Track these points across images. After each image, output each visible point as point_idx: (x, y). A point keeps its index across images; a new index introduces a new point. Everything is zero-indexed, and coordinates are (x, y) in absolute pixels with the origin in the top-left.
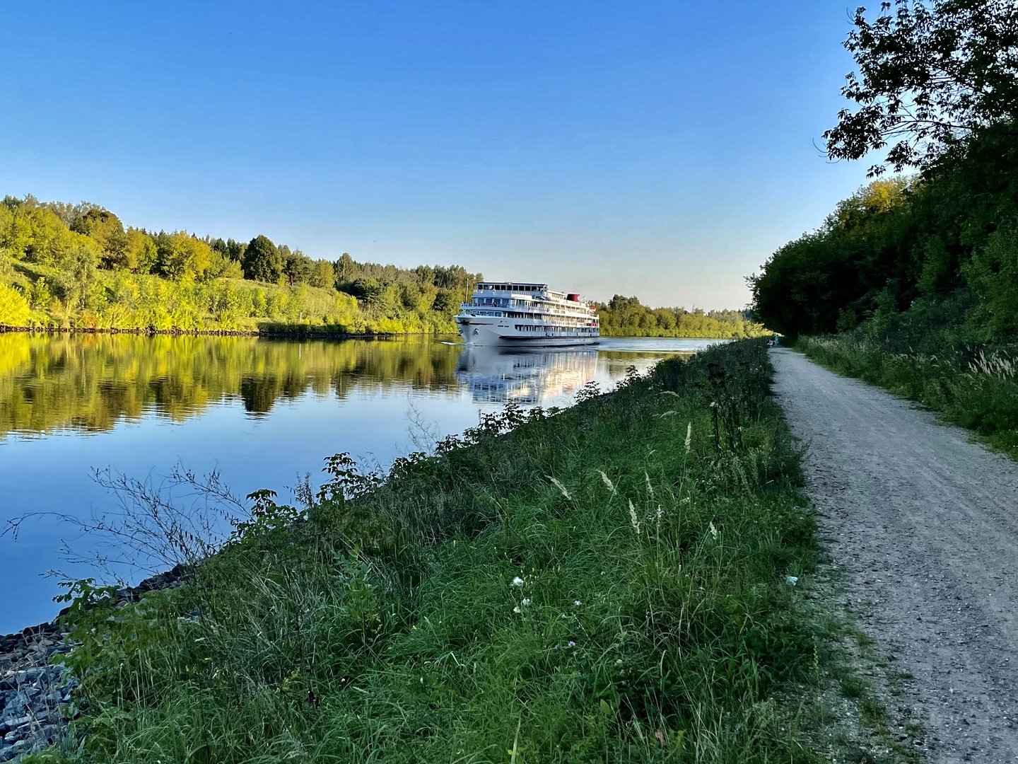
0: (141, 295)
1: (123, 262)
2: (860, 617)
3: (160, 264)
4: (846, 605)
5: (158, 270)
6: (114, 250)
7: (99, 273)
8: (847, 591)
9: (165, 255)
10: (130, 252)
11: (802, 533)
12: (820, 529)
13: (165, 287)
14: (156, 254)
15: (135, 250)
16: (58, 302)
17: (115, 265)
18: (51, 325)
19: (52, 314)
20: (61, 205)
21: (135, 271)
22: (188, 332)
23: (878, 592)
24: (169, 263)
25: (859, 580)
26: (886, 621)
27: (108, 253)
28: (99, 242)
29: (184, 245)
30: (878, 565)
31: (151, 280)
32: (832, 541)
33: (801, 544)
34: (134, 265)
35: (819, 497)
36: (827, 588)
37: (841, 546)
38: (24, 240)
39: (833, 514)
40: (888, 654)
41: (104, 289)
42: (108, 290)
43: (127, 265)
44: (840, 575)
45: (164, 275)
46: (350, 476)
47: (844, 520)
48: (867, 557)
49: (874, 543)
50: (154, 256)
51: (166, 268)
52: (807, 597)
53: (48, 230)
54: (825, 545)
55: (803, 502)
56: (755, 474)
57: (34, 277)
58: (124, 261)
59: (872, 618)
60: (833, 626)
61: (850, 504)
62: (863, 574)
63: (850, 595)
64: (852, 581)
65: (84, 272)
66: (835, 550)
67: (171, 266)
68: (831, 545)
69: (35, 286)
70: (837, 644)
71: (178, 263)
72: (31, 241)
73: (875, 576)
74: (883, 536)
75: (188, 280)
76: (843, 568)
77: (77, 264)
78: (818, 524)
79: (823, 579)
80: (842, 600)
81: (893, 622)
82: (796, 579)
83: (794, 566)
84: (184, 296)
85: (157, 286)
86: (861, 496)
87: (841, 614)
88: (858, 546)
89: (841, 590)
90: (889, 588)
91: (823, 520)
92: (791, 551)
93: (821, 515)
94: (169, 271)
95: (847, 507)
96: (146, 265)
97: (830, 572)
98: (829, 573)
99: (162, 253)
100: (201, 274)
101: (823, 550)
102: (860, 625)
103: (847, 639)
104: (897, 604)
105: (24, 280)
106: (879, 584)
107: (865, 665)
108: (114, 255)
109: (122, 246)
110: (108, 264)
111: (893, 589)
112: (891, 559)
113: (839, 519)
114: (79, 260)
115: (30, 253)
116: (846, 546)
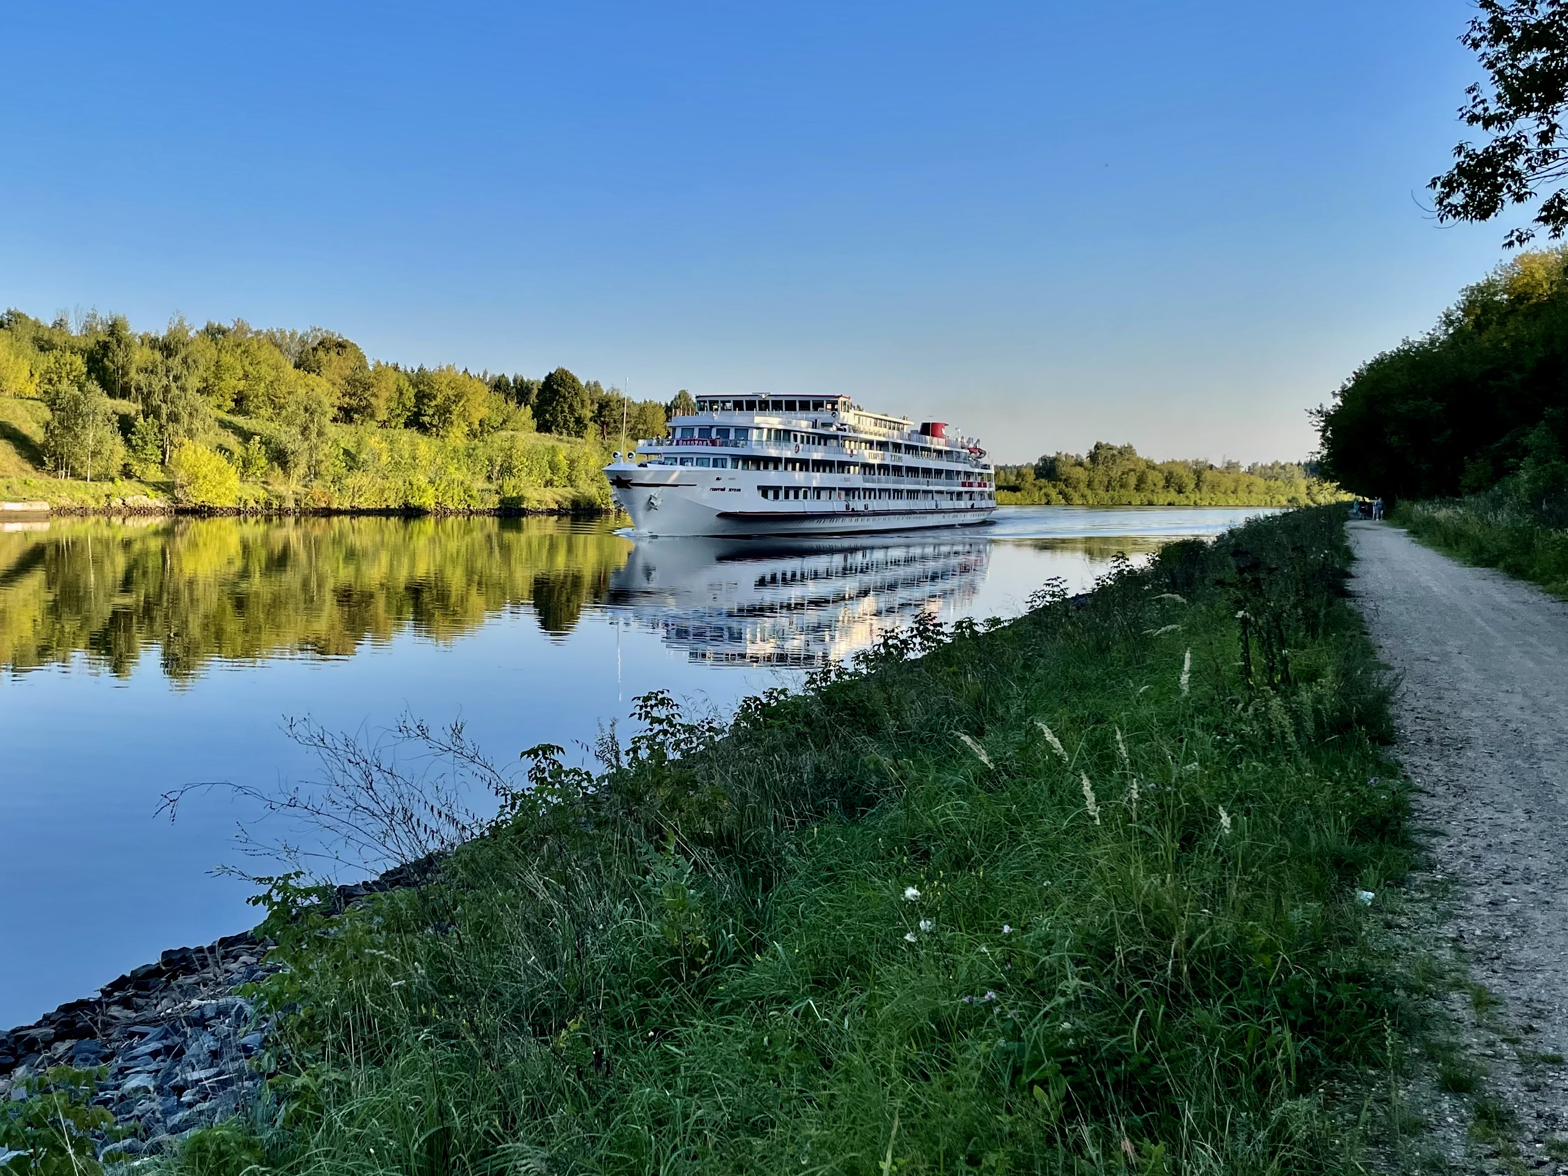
0: (393, 458)
1: (367, 411)
2: (1479, 961)
3: (418, 414)
4: (1454, 940)
5: (415, 422)
6: (354, 394)
7: (334, 429)
8: (1458, 916)
9: (426, 401)
10: (376, 396)
11: (1385, 822)
12: (1416, 814)
13: (425, 446)
14: (413, 400)
15: (385, 394)
16: (278, 471)
17: (356, 416)
18: (268, 505)
19: (270, 488)
20: (282, 332)
21: (384, 425)
22: (457, 513)
23: (1511, 919)
24: (431, 412)
25: (1479, 898)
26: (1521, 968)
27: (347, 399)
28: (334, 384)
29: (453, 385)
30: (1513, 875)
31: (407, 437)
32: (1436, 833)
33: (1382, 839)
34: (382, 415)
35: (1416, 760)
36: (1425, 912)
37: (1452, 842)
38: (233, 383)
39: (1440, 790)
40: (1524, 1022)
41: (342, 451)
42: (346, 452)
43: (372, 416)
44: (1446, 890)
45: (423, 429)
46: (671, 725)
47: (1456, 800)
48: (1495, 861)
49: (1507, 838)
50: (410, 403)
51: (426, 419)
52: (1389, 926)
53: (264, 369)
54: (1423, 839)
55: (1392, 770)
56: (1310, 725)
57: (246, 436)
58: (369, 410)
59: (1500, 962)
60: (1433, 974)
61: (1469, 773)
62: (1486, 888)
63: (1463, 924)
64: (1468, 899)
65: (314, 428)
66: (1441, 849)
67: (433, 415)
68: (1434, 841)
69: (247, 449)
70: (1437, 1004)
71: (444, 411)
72: (241, 385)
73: (1506, 891)
74: (1524, 826)
75: (457, 436)
76: (1454, 879)
77: (303, 417)
78: (1414, 805)
79: (1417, 895)
80: (1448, 929)
81: (1535, 968)
82: (1371, 895)
83: (1370, 873)
84: (452, 459)
85: (414, 445)
86: (1491, 761)
87: (1446, 954)
88: (1480, 843)
89: (1447, 916)
90: (1529, 913)
91: (1424, 799)
92: (1367, 849)
93: (1421, 791)
94: (431, 424)
95: (1463, 778)
96: (399, 415)
97: (1431, 885)
98: (1428, 887)
99: (421, 397)
100: (476, 426)
101: (1421, 848)
102: (1478, 974)
103: (1454, 995)
104: (1542, 939)
105: (232, 441)
106: (1513, 905)
107: (1483, 1040)
108: (354, 402)
109: (365, 390)
110: (347, 415)
111: (1537, 914)
112: (1535, 865)
113: (1451, 798)
114: (306, 410)
115: (240, 402)
116: (1461, 842)
